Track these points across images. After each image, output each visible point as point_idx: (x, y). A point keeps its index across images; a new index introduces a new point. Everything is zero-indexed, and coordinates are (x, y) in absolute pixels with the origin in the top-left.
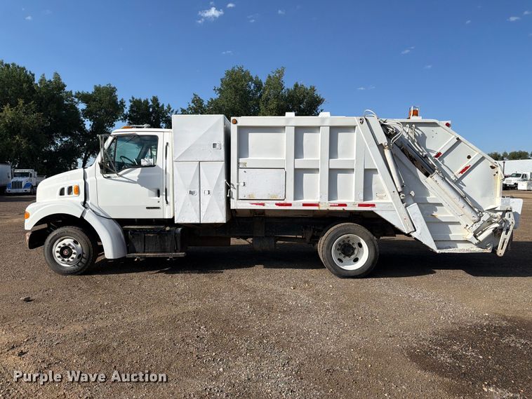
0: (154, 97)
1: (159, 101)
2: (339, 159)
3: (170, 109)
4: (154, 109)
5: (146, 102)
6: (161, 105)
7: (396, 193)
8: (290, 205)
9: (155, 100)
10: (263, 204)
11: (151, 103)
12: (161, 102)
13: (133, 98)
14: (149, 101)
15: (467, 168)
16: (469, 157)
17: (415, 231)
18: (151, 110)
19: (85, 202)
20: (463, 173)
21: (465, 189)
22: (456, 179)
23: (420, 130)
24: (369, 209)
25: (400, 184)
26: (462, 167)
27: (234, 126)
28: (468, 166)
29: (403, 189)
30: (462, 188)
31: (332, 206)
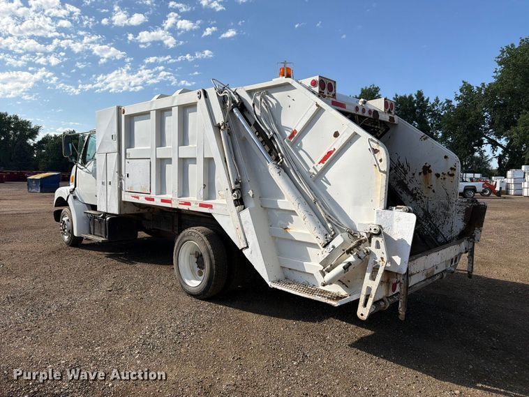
0: (419, 92)
1: (424, 95)
2: (190, 146)
3: (438, 102)
4: (418, 104)
5: (411, 97)
6: (425, 99)
7: (229, 190)
8: (153, 200)
9: (420, 94)
10: (138, 198)
11: (415, 99)
12: (426, 96)
13: (397, 95)
14: (414, 96)
15: (329, 153)
16: (336, 135)
17: (248, 247)
18: (416, 105)
19: (74, 189)
20: (326, 162)
21: (329, 190)
22: (316, 173)
23: (273, 98)
24: (208, 212)
25: (233, 180)
26: (325, 153)
27: (123, 116)
28: (332, 149)
29: (238, 186)
30: (326, 188)
31: (180, 204)
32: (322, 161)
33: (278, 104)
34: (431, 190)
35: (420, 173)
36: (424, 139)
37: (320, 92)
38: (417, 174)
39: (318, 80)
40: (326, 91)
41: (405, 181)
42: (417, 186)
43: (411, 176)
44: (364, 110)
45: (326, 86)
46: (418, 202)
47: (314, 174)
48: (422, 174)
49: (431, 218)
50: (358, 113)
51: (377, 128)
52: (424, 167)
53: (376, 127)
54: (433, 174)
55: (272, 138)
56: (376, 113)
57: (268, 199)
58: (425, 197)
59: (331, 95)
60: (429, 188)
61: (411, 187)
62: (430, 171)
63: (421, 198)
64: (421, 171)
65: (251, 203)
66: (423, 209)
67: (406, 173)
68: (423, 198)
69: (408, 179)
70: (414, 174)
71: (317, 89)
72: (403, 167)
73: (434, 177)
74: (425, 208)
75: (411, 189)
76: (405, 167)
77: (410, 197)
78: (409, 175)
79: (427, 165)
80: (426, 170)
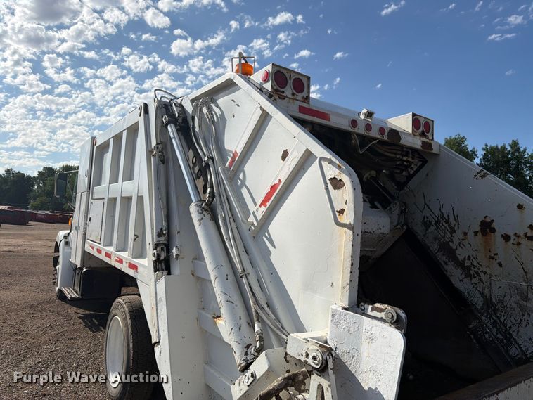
0: (513, 141)
1: (520, 145)
4: (513, 154)
5: (504, 148)
6: (522, 150)
7: (151, 245)
9: (515, 144)
10: (93, 248)
11: (509, 149)
12: (522, 147)
13: (486, 145)
14: (507, 146)
15: (273, 188)
16: (285, 155)
17: (159, 342)
19: (69, 233)
20: (268, 204)
21: (275, 258)
22: (255, 224)
23: (218, 107)
24: (133, 275)
25: (156, 230)
26: (268, 189)
27: (95, 147)
28: (277, 182)
29: (162, 239)
30: (270, 253)
31: (117, 261)
32: (263, 203)
33: (222, 115)
34: (495, 264)
35: (476, 233)
36: (482, 177)
37: (275, 90)
38: (471, 234)
39: (271, 70)
40: (288, 91)
41: (451, 244)
42: (472, 253)
43: (462, 237)
44: (368, 127)
45: (290, 82)
46: (474, 281)
47: (253, 224)
48: (480, 234)
49: (496, 311)
50: (356, 130)
51: (407, 161)
52: (482, 222)
53: (405, 158)
54: (498, 235)
55: (207, 165)
56: (395, 133)
57: (199, 262)
58: (485, 273)
59: (299, 98)
60: (492, 258)
61: (462, 254)
62: (493, 230)
63: (479, 275)
64: (478, 229)
65: (176, 268)
66: (482, 294)
67: (453, 231)
68: (482, 274)
69: (456, 241)
70: (465, 234)
71: (268, 86)
72: (447, 222)
73: (499, 240)
74: (486, 292)
75: (461, 258)
76: (452, 221)
77: (459, 271)
78: (458, 235)
79: (488, 220)
80: (487, 228)
